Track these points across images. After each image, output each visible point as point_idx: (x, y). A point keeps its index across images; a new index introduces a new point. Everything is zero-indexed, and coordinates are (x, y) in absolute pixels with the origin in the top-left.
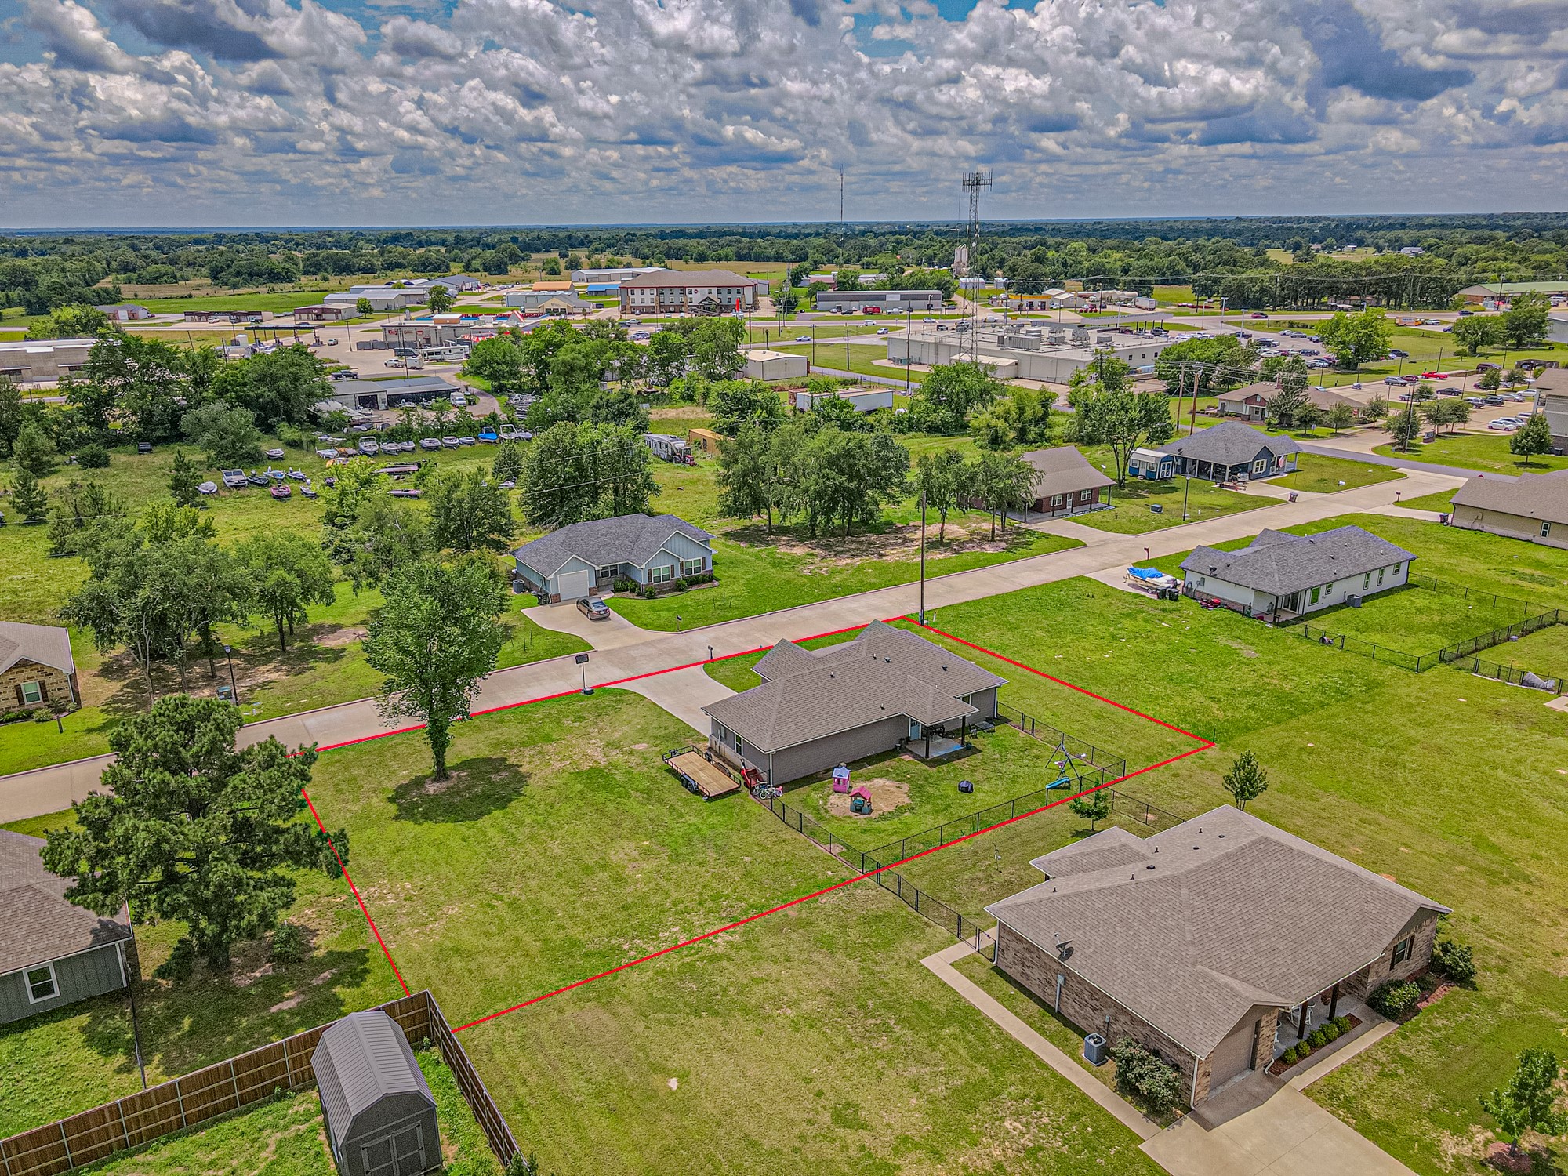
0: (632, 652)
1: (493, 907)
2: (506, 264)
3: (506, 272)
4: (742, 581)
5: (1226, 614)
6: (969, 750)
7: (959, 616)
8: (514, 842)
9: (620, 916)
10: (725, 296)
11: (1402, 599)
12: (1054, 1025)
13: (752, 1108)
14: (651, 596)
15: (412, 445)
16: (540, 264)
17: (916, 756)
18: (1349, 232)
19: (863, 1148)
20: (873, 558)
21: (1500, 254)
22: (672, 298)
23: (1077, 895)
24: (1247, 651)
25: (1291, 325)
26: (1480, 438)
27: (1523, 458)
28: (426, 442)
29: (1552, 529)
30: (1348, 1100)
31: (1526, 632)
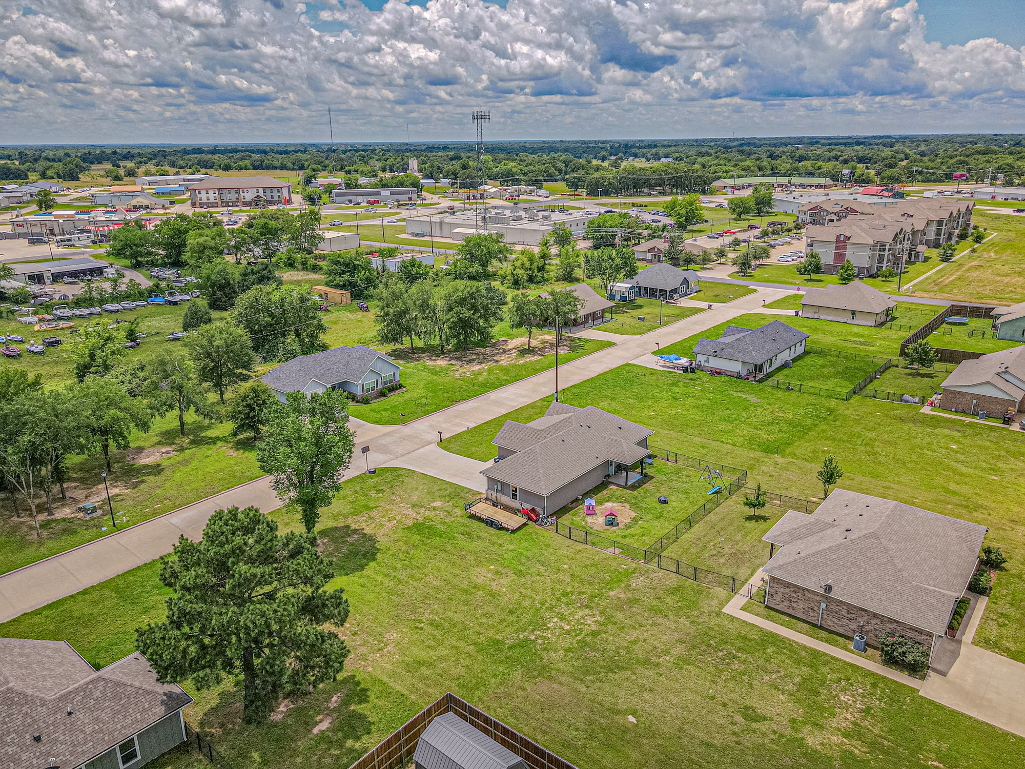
0: (382, 442)
1: (421, 629)
2: (77, 173)
3: (78, 179)
4: (421, 386)
5: (727, 378)
6: (646, 478)
7: (575, 395)
8: (400, 581)
9: (512, 618)
10: (269, 194)
11: (808, 360)
12: (823, 634)
13: (693, 723)
14: (367, 402)
15: (98, 309)
16: (103, 173)
17: (618, 485)
18: (628, 149)
19: (775, 732)
20: (492, 364)
21: (722, 162)
22: (229, 196)
23: (817, 553)
24: (753, 399)
25: (633, 205)
26: (778, 268)
27: (808, 277)
28: (109, 307)
29: (857, 315)
30: (995, 643)
31: (882, 373)
